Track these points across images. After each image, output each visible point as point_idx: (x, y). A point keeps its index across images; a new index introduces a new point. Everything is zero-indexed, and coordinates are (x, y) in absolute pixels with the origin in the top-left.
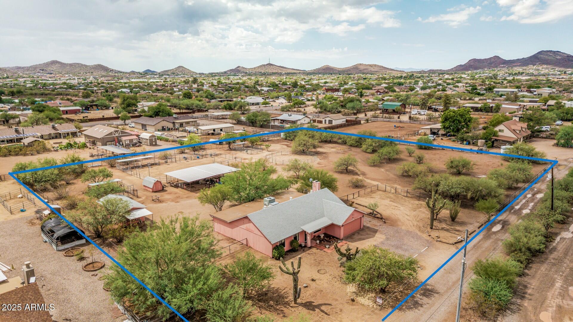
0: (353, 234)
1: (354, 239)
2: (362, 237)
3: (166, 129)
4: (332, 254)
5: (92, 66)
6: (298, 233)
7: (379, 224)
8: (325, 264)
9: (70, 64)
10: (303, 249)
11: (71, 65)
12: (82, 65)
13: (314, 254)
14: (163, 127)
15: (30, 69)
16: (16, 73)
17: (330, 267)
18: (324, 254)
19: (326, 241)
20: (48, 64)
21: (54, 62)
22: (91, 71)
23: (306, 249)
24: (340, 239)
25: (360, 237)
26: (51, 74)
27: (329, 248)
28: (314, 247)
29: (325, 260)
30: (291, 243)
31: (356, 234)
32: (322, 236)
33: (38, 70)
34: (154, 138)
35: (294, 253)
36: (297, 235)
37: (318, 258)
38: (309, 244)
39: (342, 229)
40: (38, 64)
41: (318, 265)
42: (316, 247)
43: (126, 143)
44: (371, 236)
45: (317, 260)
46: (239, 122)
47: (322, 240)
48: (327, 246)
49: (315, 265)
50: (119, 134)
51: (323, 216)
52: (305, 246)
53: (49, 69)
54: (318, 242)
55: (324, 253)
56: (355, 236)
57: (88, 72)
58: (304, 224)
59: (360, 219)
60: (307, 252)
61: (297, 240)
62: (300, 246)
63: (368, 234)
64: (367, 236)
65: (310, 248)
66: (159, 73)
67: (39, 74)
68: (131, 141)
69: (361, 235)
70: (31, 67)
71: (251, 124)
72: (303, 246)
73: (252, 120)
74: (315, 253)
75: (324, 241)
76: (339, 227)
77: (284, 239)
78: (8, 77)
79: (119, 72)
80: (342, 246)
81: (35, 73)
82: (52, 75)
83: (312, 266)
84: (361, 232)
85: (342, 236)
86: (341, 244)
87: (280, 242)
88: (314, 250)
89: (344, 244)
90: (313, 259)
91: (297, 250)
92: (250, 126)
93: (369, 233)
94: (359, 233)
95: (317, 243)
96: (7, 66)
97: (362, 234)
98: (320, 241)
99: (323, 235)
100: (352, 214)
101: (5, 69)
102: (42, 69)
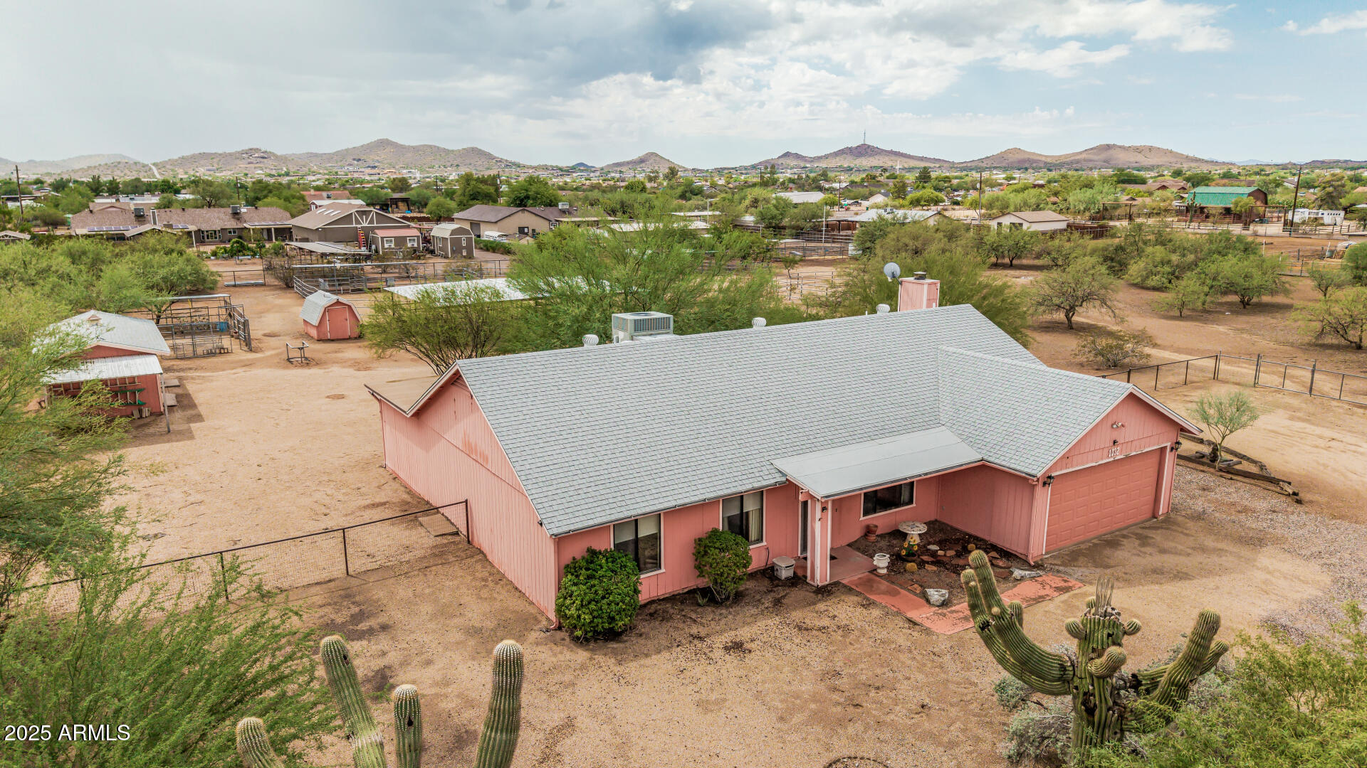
0: (1112, 542)
1: (1119, 571)
2: (1169, 561)
3: (530, 235)
4: (958, 646)
5: (459, 151)
6: (760, 494)
7: (1262, 505)
8: (899, 716)
9: (414, 148)
10: (781, 592)
13: (838, 636)
15: (335, 158)
16: (305, 166)
17: (929, 748)
18: (902, 641)
19: (938, 562)
20: (369, 148)
21: (383, 144)
22: (455, 163)
23: (797, 594)
24: (1023, 562)
25: (1152, 559)
26: (374, 167)
27: (945, 604)
28: (849, 590)
29: (903, 687)
30: (703, 548)
31: (1130, 545)
32: (915, 533)
33: (350, 160)
34: (464, 237)
35: (709, 614)
36: (750, 506)
37: (850, 662)
38: (821, 571)
39: (1043, 498)
40: (351, 146)
41: (842, 722)
42: (863, 591)
43: (386, 246)
44: (1227, 561)
45: (843, 682)
47: (911, 555)
48: (935, 595)
49: (817, 718)
50: (371, 222)
51: (929, 420)
52: (798, 580)
53: (372, 156)
54: (881, 561)
55: (902, 637)
56: (1120, 554)
57: (449, 164)
58: (800, 450)
59: (1154, 460)
60: (797, 615)
61: (753, 534)
62: (769, 573)
63: (1203, 549)
64: (1200, 558)
65: (824, 592)
66: (602, 169)
67: (351, 169)
68: (400, 241)
69: (1163, 551)
70: (337, 153)
72: (785, 574)
73: (773, 218)
74: (846, 629)
75: (922, 564)
76: (1023, 482)
77: (657, 516)
78: (287, 174)
79: (515, 164)
80: (1040, 599)
81: (342, 167)
82: (376, 171)
83: (798, 718)
84: (1158, 536)
85: (1038, 547)
86: (1028, 589)
87: (618, 526)
88: (844, 610)
89: (1048, 591)
90: (818, 665)
91: (738, 597)
93: (1210, 542)
94: (1144, 540)
95: (874, 570)
96: (290, 153)
97: (1169, 544)
98: (898, 560)
99: (923, 529)
100: (1110, 422)
101: (286, 158)
102: (357, 157)
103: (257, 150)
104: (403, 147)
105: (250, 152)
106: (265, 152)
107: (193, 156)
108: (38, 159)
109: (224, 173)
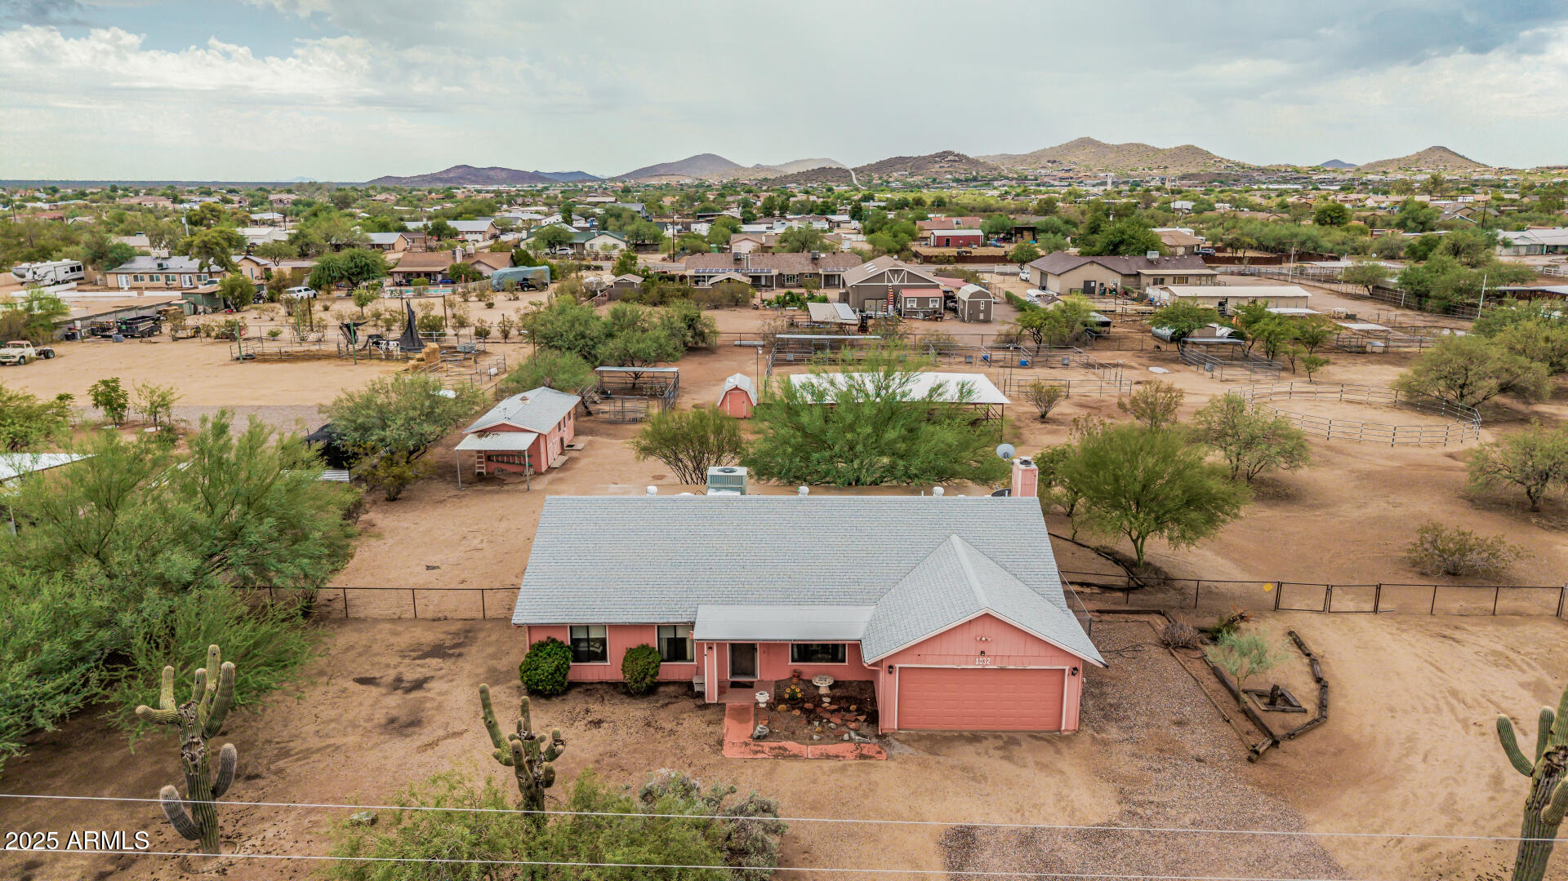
0: (977, 738)
3: (1097, 291)
5: (1171, 150)
9: (1118, 147)
11: (1119, 149)
12: (1146, 147)
14: (1087, 283)
15: (1029, 160)
19: (811, 710)
20: (1069, 148)
21: (1083, 142)
23: (685, 703)
26: (1069, 170)
28: (720, 711)
32: (822, 685)
33: (1044, 162)
34: (982, 300)
36: (684, 635)
40: (1048, 146)
43: (909, 306)
46: (1379, 293)
48: (758, 730)
50: (902, 280)
53: (1069, 158)
54: (761, 698)
57: (1155, 166)
65: (704, 707)
67: (1043, 171)
68: (923, 301)
70: (1032, 154)
71: (1414, 302)
72: (697, 688)
73: (1419, 283)
77: (603, 627)
81: (1034, 170)
82: (1070, 174)
86: (840, 748)
87: (574, 627)
89: (851, 754)
92: (1408, 307)
95: (757, 703)
96: (984, 154)
102: (1052, 159)
103: (950, 153)
104: (1106, 146)
105: (943, 155)
106: (958, 155)
107: (890, 160)
108: (763, 163)
109: (915, 178)
